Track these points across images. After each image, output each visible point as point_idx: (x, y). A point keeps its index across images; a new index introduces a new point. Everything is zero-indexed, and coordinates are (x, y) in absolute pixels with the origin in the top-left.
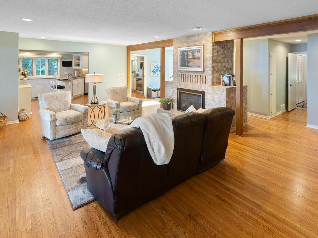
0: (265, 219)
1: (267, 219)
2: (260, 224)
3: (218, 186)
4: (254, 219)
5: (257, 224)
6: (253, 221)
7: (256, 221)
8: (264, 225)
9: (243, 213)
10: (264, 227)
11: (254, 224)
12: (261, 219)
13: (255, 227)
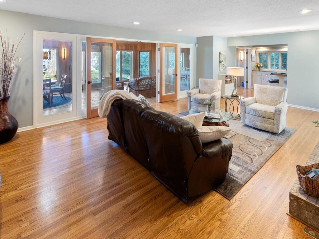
0: (78, 211)
1: (77, 213)
2: (77, 204)
3: (134, 187)
4: (84, 202)
5: (78, 202)
6: (82, 201)
7: (81, 203)
8: (74, 207)
9: (93, 196)
10: (73, 206)
11: (79, 200)
12: (80, 208)
13: (76, 199)
